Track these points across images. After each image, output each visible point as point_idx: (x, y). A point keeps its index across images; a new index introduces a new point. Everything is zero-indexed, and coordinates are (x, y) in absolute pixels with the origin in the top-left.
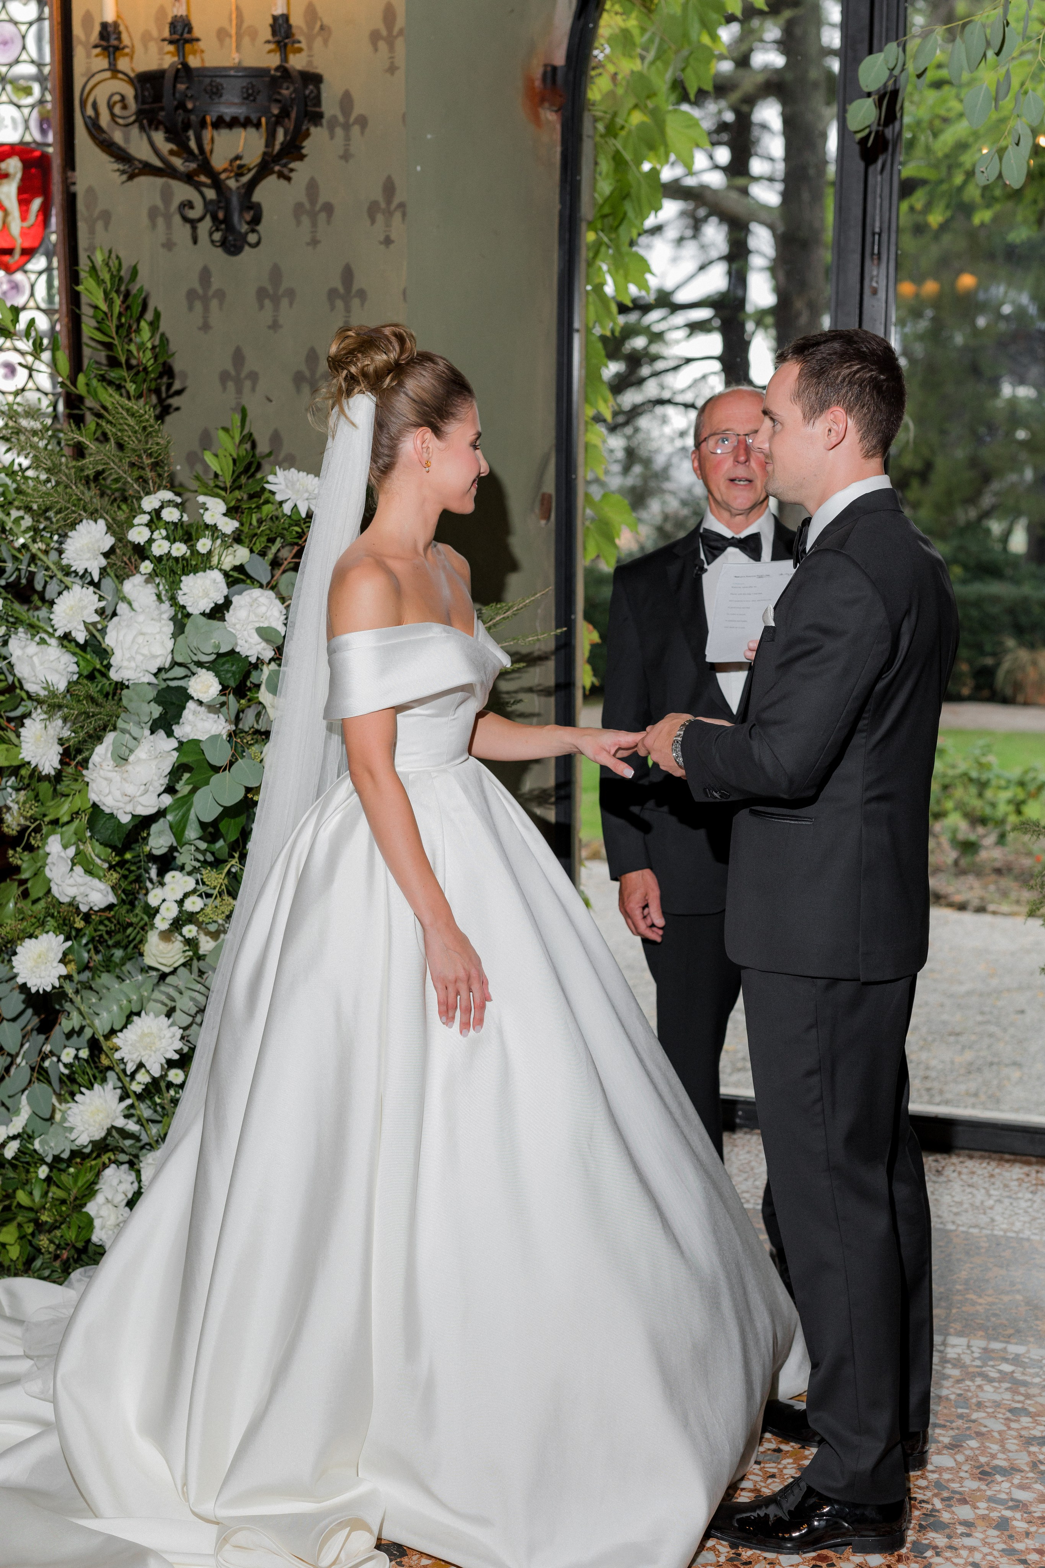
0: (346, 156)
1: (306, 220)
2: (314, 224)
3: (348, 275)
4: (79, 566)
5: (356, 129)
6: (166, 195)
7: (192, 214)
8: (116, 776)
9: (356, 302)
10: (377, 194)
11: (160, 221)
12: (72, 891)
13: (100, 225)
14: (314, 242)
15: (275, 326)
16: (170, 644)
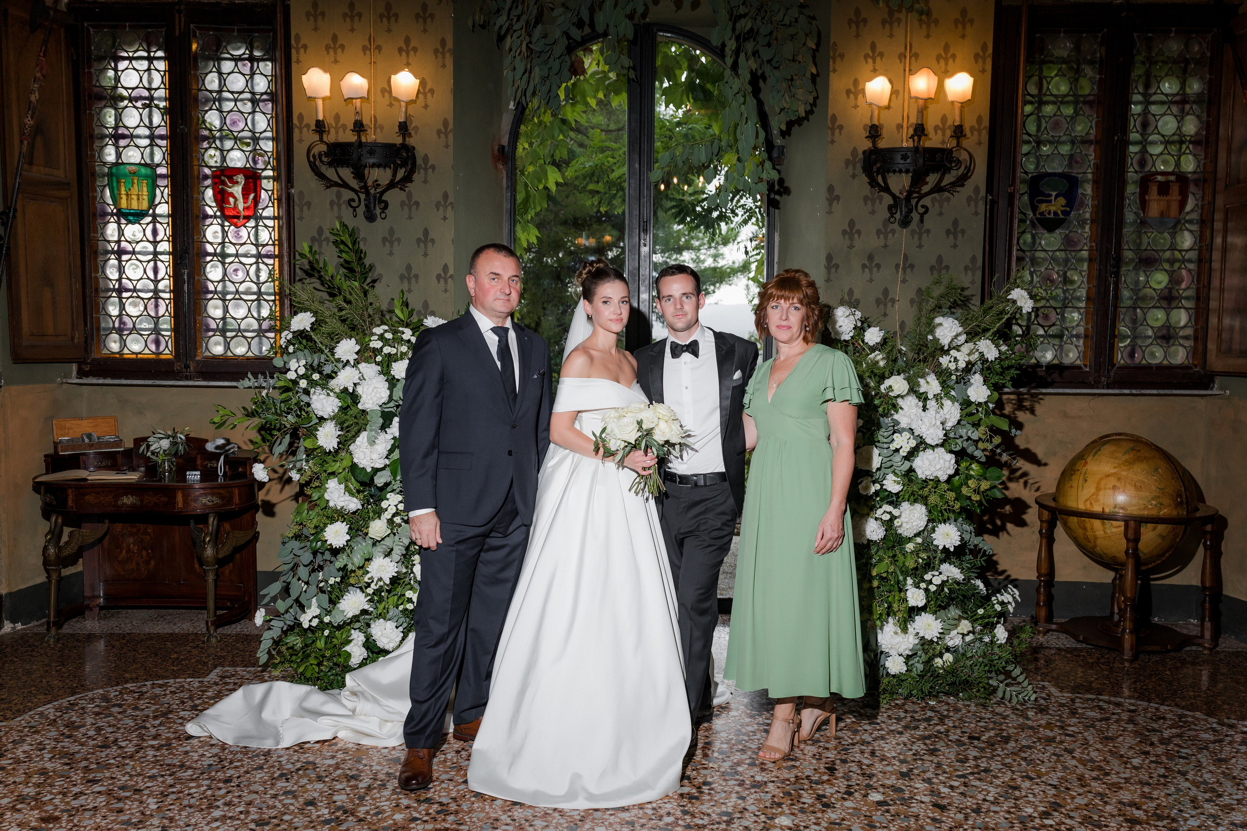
0: (425, 182)
1: (406, 208)
2: (410, 210)
3: (426, 232)
4: (344, 359)
5: (430, 171)
6: (339, 195)
7: (354, 204)
8: (367, 451)
9: (430, 244)
10: (441, 199)
11: (335, 207)
12: (342, 504)
13: (305, 208)
14: (410, 218)
15: (391, 254)
16: (388, 392)
